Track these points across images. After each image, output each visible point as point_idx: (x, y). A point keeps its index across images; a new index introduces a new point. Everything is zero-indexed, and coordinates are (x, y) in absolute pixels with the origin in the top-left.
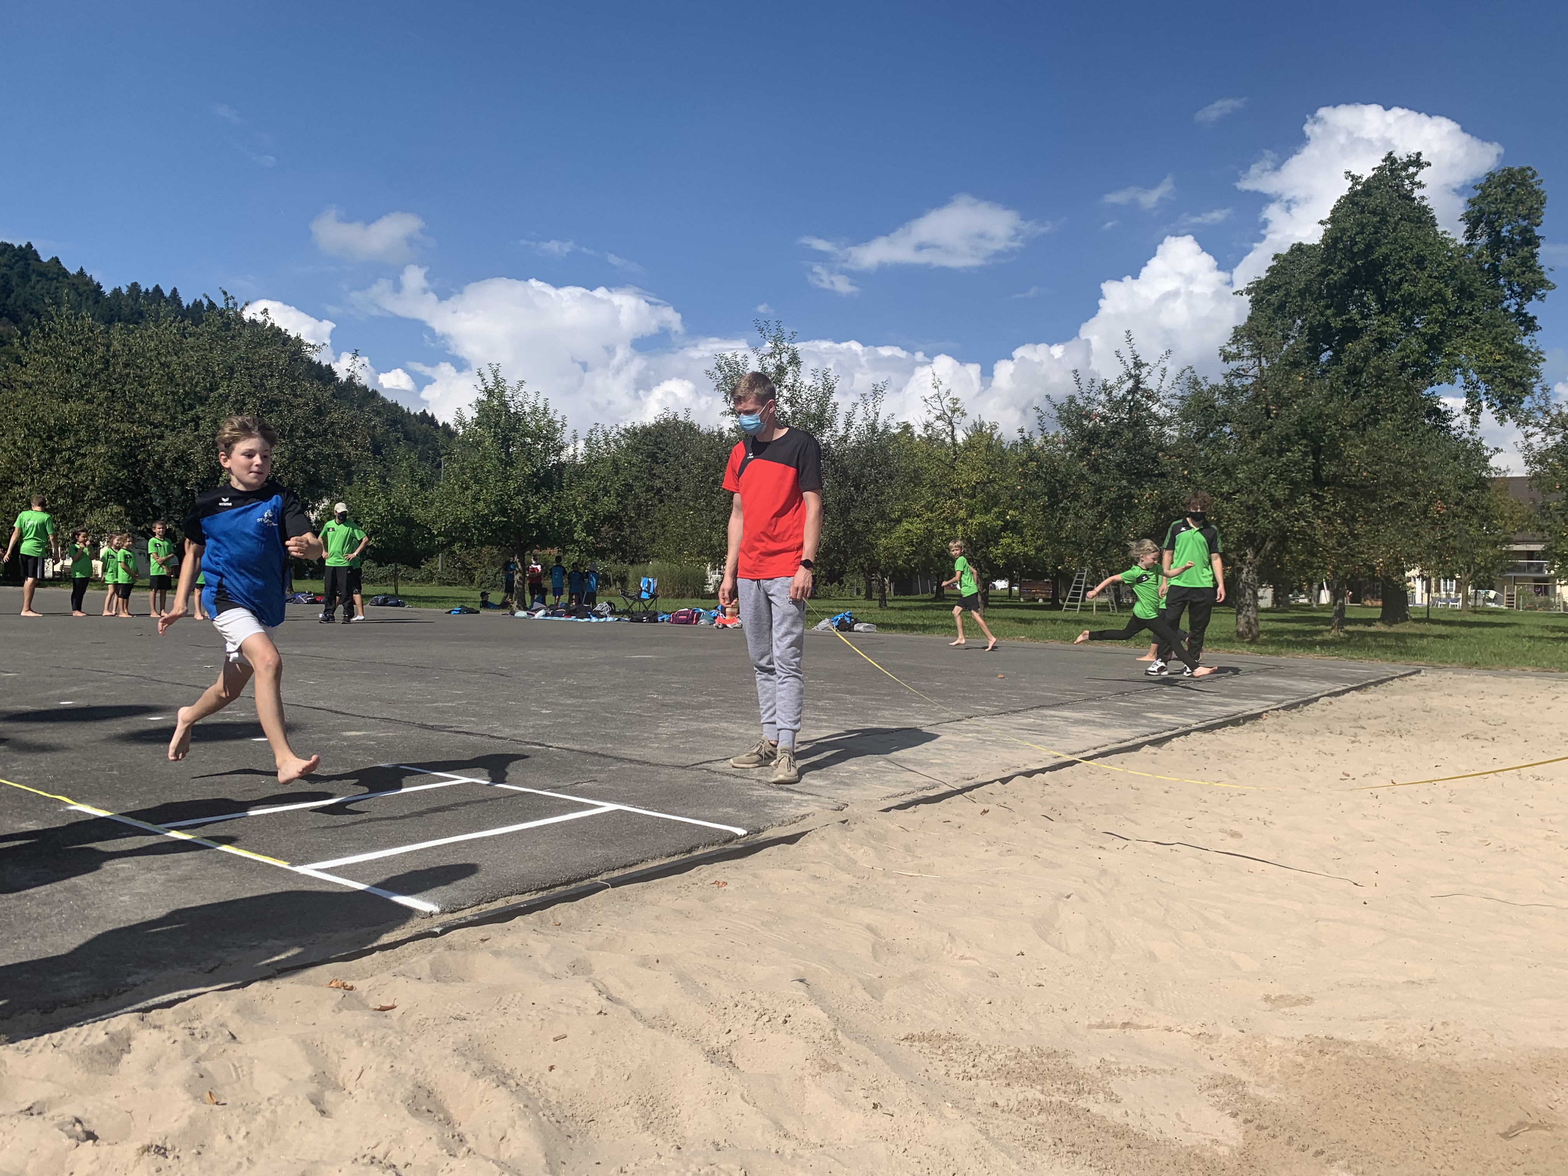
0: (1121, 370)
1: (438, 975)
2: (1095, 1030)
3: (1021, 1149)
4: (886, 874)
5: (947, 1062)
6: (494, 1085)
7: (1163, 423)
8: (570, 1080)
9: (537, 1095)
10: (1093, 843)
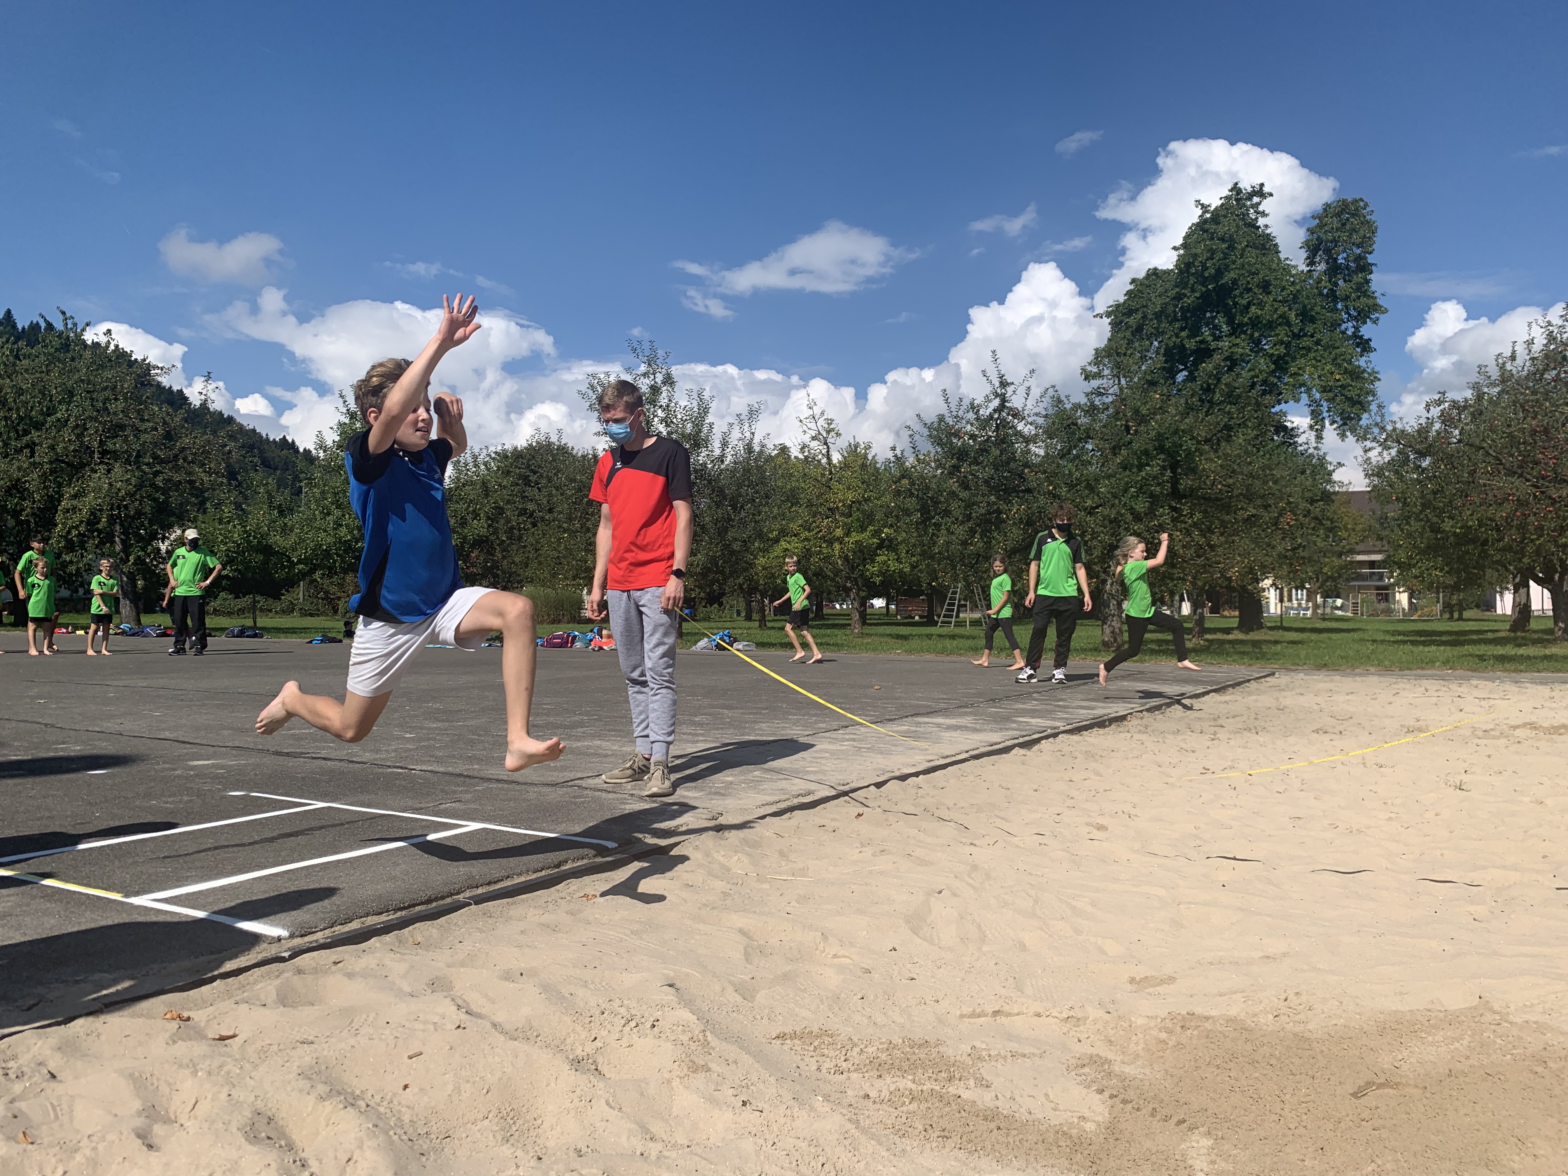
0: (988, 389)
1: (285, 1000)
2: (966, 1020)
3: (892, 1136)
4: (760, 878)
5: (819, 1058)
6: (341, 1106)
7: (1027, 440)
8: (426, 1098)
9: (389, 1114)
10: (964, 840)
